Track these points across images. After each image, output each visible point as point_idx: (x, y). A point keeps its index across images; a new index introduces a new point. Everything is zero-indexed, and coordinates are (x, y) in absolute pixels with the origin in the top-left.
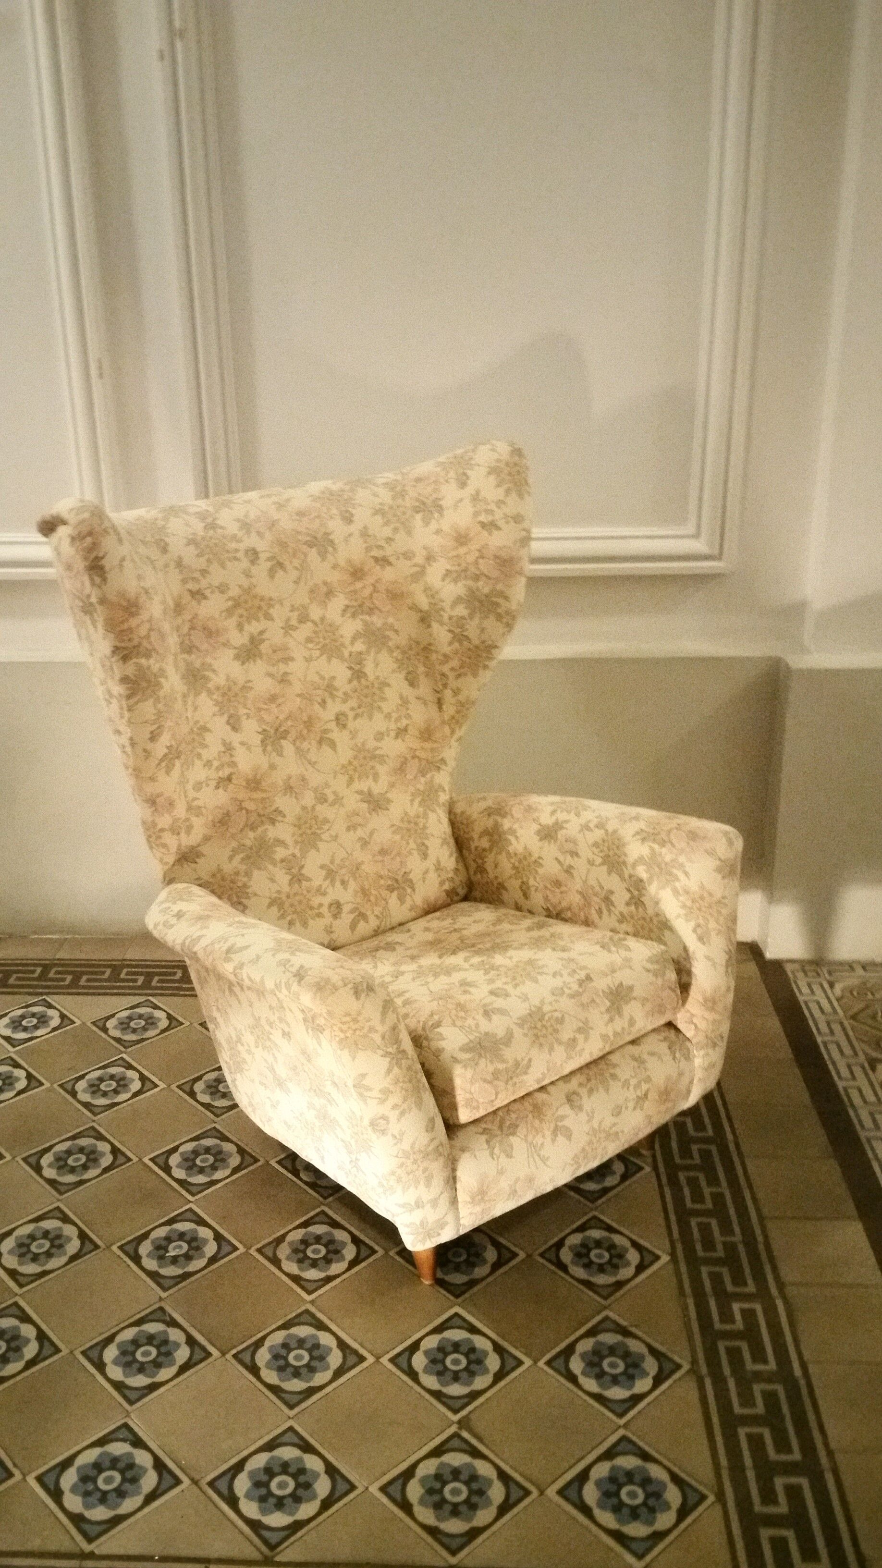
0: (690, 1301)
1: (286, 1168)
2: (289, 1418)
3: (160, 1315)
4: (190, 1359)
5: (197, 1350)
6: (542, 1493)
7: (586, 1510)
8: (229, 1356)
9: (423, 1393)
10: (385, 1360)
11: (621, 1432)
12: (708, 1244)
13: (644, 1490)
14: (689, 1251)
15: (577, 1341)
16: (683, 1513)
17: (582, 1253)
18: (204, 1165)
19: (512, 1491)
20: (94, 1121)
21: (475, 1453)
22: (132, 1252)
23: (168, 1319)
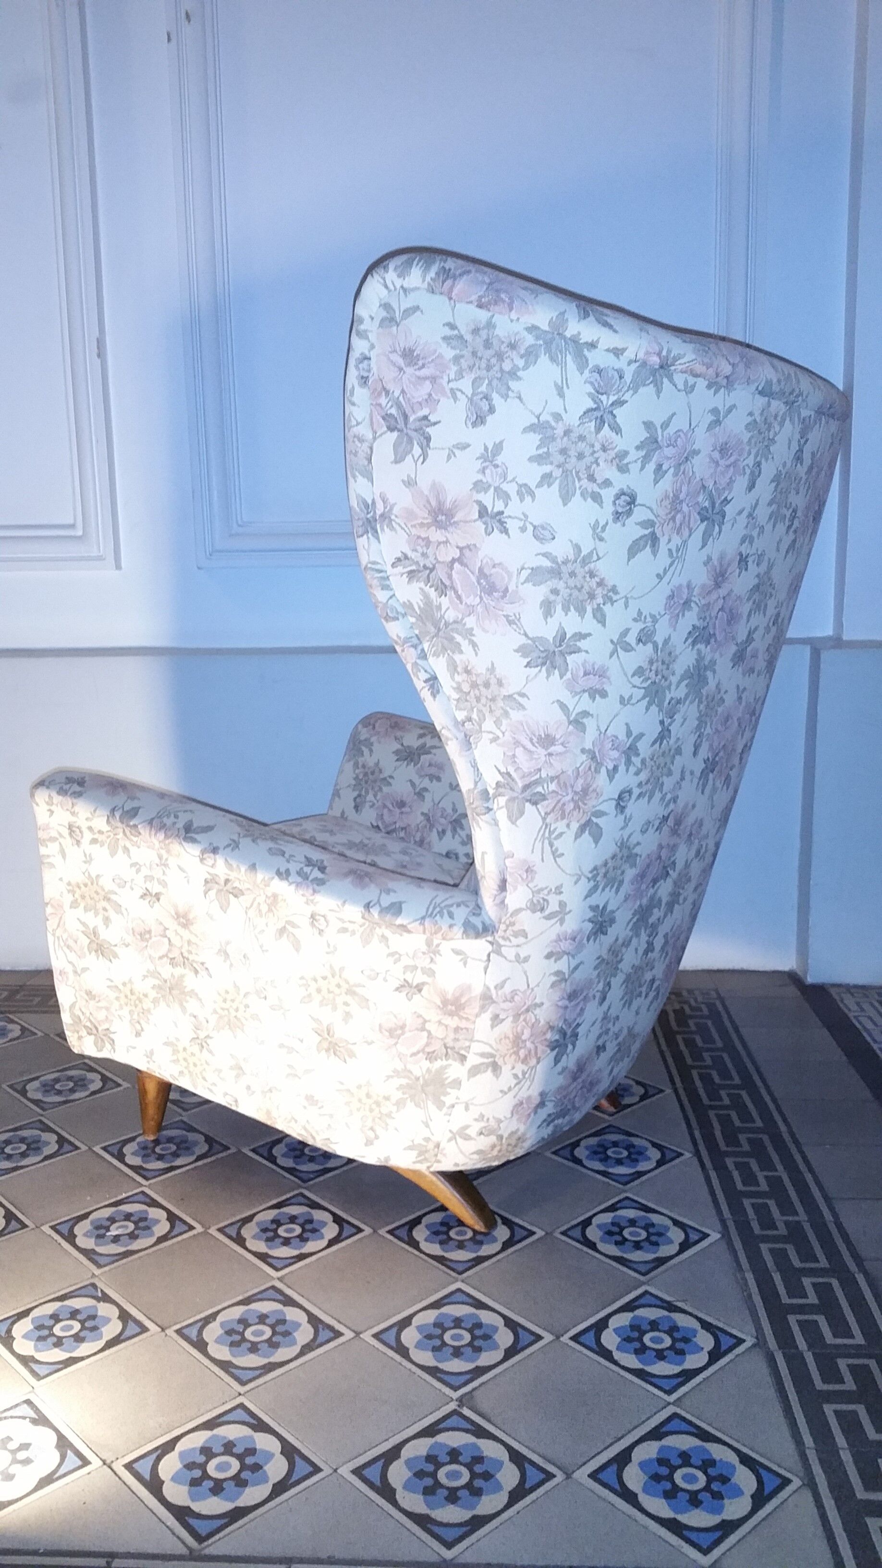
0: (750, 1276)
1: (262, 1156)
2: (240, 1394)
3: (91, 1290)
4: (121, 1334)
5: (131, 1324)
6: (568, 1476)
7: (630, 1497)
8: (170, 1332)
9: (414, 1369)
10: (367, 1336)
11: (671, 1410)
12: (768, 1223)
13: (705, 1473)
14: (743, 1227)
15: (610, 1316)
16: (759, 1499)
17: (614, 1232)
18: (163, 1153)
19: (528, 1473)
20: (42, 1115)
21: (480, 1433)
22: (66, 1233)
23: (100, 1295)
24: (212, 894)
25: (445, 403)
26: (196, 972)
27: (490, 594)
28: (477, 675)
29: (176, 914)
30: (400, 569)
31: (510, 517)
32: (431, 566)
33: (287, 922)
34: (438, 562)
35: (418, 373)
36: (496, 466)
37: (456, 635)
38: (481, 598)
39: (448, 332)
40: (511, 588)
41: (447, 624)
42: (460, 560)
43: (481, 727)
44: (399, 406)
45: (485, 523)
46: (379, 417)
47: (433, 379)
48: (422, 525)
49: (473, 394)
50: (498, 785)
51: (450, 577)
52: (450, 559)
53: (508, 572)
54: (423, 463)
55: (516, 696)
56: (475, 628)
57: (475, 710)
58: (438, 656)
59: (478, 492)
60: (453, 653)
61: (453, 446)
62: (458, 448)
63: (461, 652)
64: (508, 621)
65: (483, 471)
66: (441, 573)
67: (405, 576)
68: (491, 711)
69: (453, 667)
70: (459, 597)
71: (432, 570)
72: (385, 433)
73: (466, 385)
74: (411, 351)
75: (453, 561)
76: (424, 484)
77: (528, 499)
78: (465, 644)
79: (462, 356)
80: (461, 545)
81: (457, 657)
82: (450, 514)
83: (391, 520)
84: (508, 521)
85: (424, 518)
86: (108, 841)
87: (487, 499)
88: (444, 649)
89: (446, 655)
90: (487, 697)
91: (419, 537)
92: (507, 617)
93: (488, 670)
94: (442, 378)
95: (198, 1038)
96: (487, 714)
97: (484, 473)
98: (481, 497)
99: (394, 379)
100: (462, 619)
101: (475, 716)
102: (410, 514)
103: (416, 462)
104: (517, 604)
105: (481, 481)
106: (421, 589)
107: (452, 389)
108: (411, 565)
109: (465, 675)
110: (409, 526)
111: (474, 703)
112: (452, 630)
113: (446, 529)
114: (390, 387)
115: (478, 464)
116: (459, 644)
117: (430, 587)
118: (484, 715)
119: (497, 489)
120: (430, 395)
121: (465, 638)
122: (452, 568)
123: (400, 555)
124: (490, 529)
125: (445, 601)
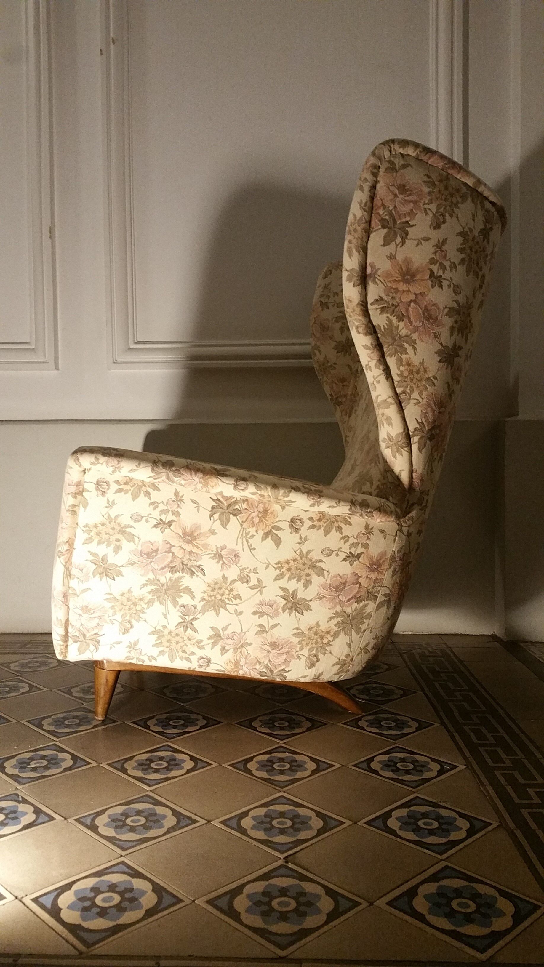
24: (216, 516)
25: (420, 215)
26: (192, 573)
27: (428, 320)
28: (413, 366)
29: (183, 534)
30: (376, 306)
31: (444, 279)
32: (397, 304)
33: (273, 527)
34: (402, 302)
35: (406, 198)
36: (443, 251)
37: (405, 344)
38: (423, 322)
39: (426, 179)
40: (439, 318)
41: (400, 337)
42: (415, 301)
43: (410, 397)
44: (391, 214)
45: (432, 281)
46: (376, 220)
47: (415, 202)
48: (395, 281)
49: (437, 212)
50: (416, 429)
51: (407, 310)
52: (409, 300)
53: (439, 309)
54: (401, 247)
55: (432, 378)
56: (417, 340)
57: (409, 386)
58: (391, 356)
59: (431, 264)
60: (401, 354)
61: (422, 239)
62: (424, 240)
63: (407, 353)
64: (435, 336)
65: (435, 253)
66: (402, 308)
67: (378, 310)
68: (418, 387)
69: (400, 362)
70: (411, 322)
71: (396, 307)
72: (380, 229)
73: (433, 207)
74: (404, 186)
75: (411, 301)
76: (400, 257)
77: (454, 270)
78: (410, 349)
79: (433, 192)
80: (417, 293)
81: (404, 357)
82: (413, 276)
83: (375, 278)
84: (444, 281)
85: (397, 277)
86: (132, 489)
87: (435, 268)
88: (396, 352)
89: (397, 355)
90: (417, 379)
91: (392, 288)
92: (434, 333)
93: (420, 363)
94: (420, 202)
95: (184, 622)
96: (415, 389)
97: (436, 254)
98: (432, 267)
99: (391, 200)
100: (411, 334)
101: (408, 390)
102: (388, 275)
103: (397, 246)
104: (440, 327)
105: (434, 258)
106: (388, 317)
107: (425, 208)
108: (384, 304)
109: (406, 366)
110: (386, 281)
111: (409, 383)
112: (404, 341)
113: (409, 283)
114: (387, 204)
115: (433, 250)
116: (406, 348)
117: (394, 316)
118: (413, 389)
119: (441, 264)
120: (412, 210)
121: (410, 345)
122: (409, 306)
123: (377, 298)
124: (434, 285)
125: (401, 324)
